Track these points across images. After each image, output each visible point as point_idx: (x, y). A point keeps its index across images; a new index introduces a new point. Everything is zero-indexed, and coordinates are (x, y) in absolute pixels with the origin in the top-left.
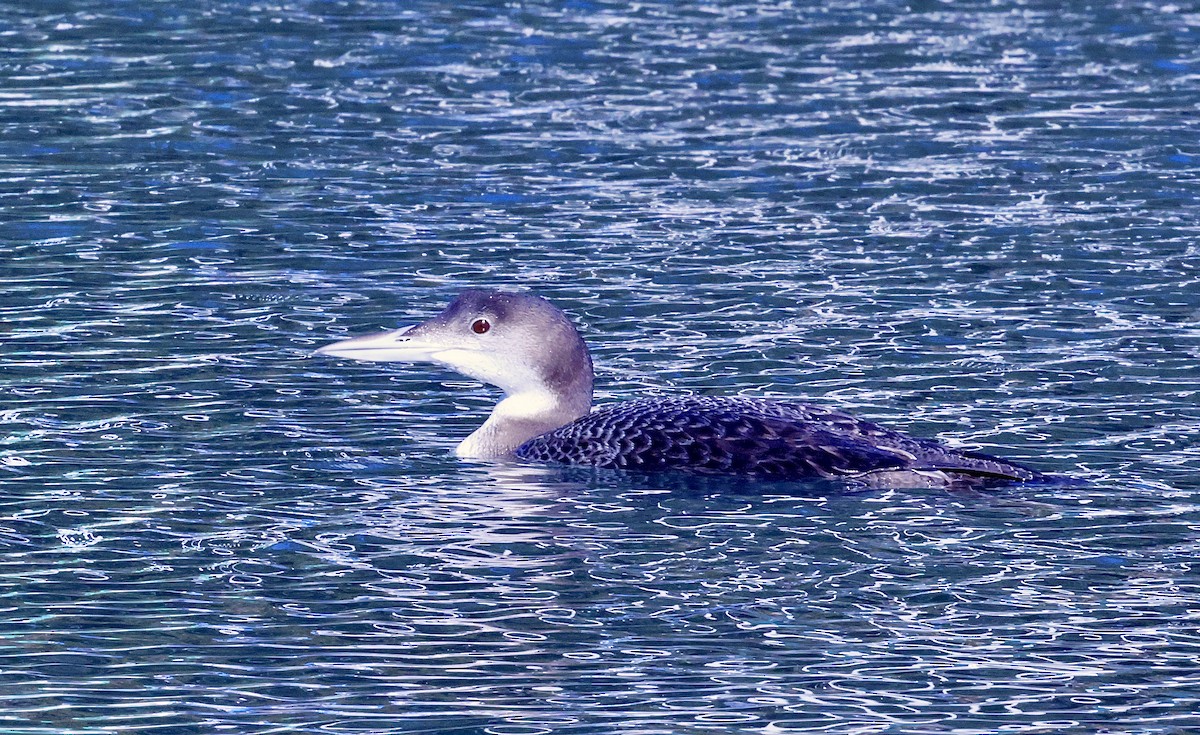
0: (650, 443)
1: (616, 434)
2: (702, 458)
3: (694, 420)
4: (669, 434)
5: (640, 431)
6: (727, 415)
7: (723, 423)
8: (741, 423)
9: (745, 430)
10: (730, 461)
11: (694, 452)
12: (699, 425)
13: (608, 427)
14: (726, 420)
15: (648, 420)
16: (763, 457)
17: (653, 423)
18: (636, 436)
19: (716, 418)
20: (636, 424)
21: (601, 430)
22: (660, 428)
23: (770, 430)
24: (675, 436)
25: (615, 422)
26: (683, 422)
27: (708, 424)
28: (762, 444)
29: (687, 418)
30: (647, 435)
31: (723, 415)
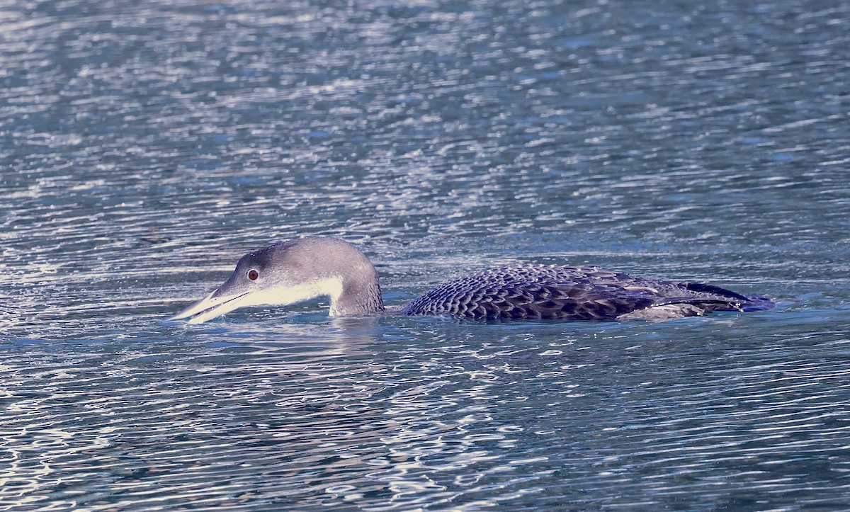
0: (485, 313)
1: (461, 307)
3: (511, 292)
5: (477, 304)
6: (533, 285)
7: (531, 292)
8: (542, 291)
12: (515, 296)
13: (454, 303)
14: (532, 290)
15: (481, 295)
17: (485, 297)
18: (475, 308)
19: (526, 289)
21: (450, 305)
22: (489, 300)
23: (562, 292)
24: (504, 305)
25: (459, 298)
26: (504, 294)
27: (521, 294)
28: (558, 303)
29: (507, 291)
30: (482, 307)
31: (529, 287)
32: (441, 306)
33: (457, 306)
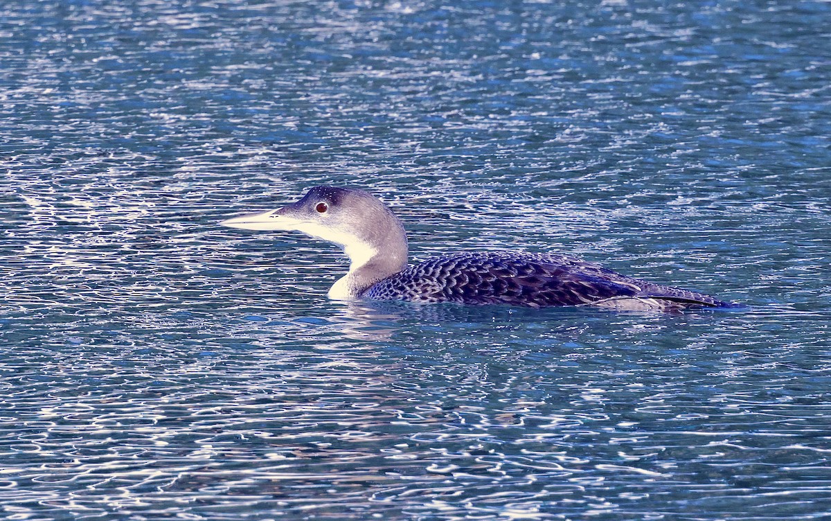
0: (467, 280)
1: (443, 272)
2: (503, 289)
3: (496, 265)
4: (480, 274)
5: (460, 272)
6: (518, 261)
7: (516, 267)
8: (527, 267)
9: (530, 271)
10: (521, 291)
11: (498, 286)
12: (500, 268)
13: (436, 267)
14: (518, 265)
15: (465, 264)
16: (543, 288)
17: (469, 267)
18: (458, 275)
19: (511, 264)
20: (457, 266)
21: (431, 269)
22: (473, 270)
23: (546, 271)
24: (484, 276)
25: (442, 264)
26: (489, 266)
27: (506, 268)
28: (542, 280)
29: (492, 264)
30: (465, 275)
31: (515, 262)
32: (422, 269)
33: (438, 271)
